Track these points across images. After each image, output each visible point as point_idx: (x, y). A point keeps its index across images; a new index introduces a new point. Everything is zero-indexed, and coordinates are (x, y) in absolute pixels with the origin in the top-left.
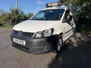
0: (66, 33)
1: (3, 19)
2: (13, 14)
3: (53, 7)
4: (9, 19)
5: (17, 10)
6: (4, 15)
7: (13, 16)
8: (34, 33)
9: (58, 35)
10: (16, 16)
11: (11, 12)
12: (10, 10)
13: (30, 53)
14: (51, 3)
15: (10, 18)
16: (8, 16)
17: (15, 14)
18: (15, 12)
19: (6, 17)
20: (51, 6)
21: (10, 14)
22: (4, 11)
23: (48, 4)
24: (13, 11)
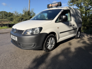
0: (60, 33)
1: (16, 20)
2: (25, 15)
3: (54, 7)
4: (21, 19)
5: (29, 12)
6: (18, 16)
7: (25, 17)
8: (23, 31)
9: (47, 34)
10: (28, 17)
11: (23, 14)
12: (23, 12)
13: (20, 48)
14: (52, 4)
15: (23, 19)
16: (21, 17)
17: (27, 15)
18: (27, 14)
19: (19, 18)
20: (52, 7)
21: (22, 15)
22: (18, 13)
23: (49, 5)
24: (25, 13)
